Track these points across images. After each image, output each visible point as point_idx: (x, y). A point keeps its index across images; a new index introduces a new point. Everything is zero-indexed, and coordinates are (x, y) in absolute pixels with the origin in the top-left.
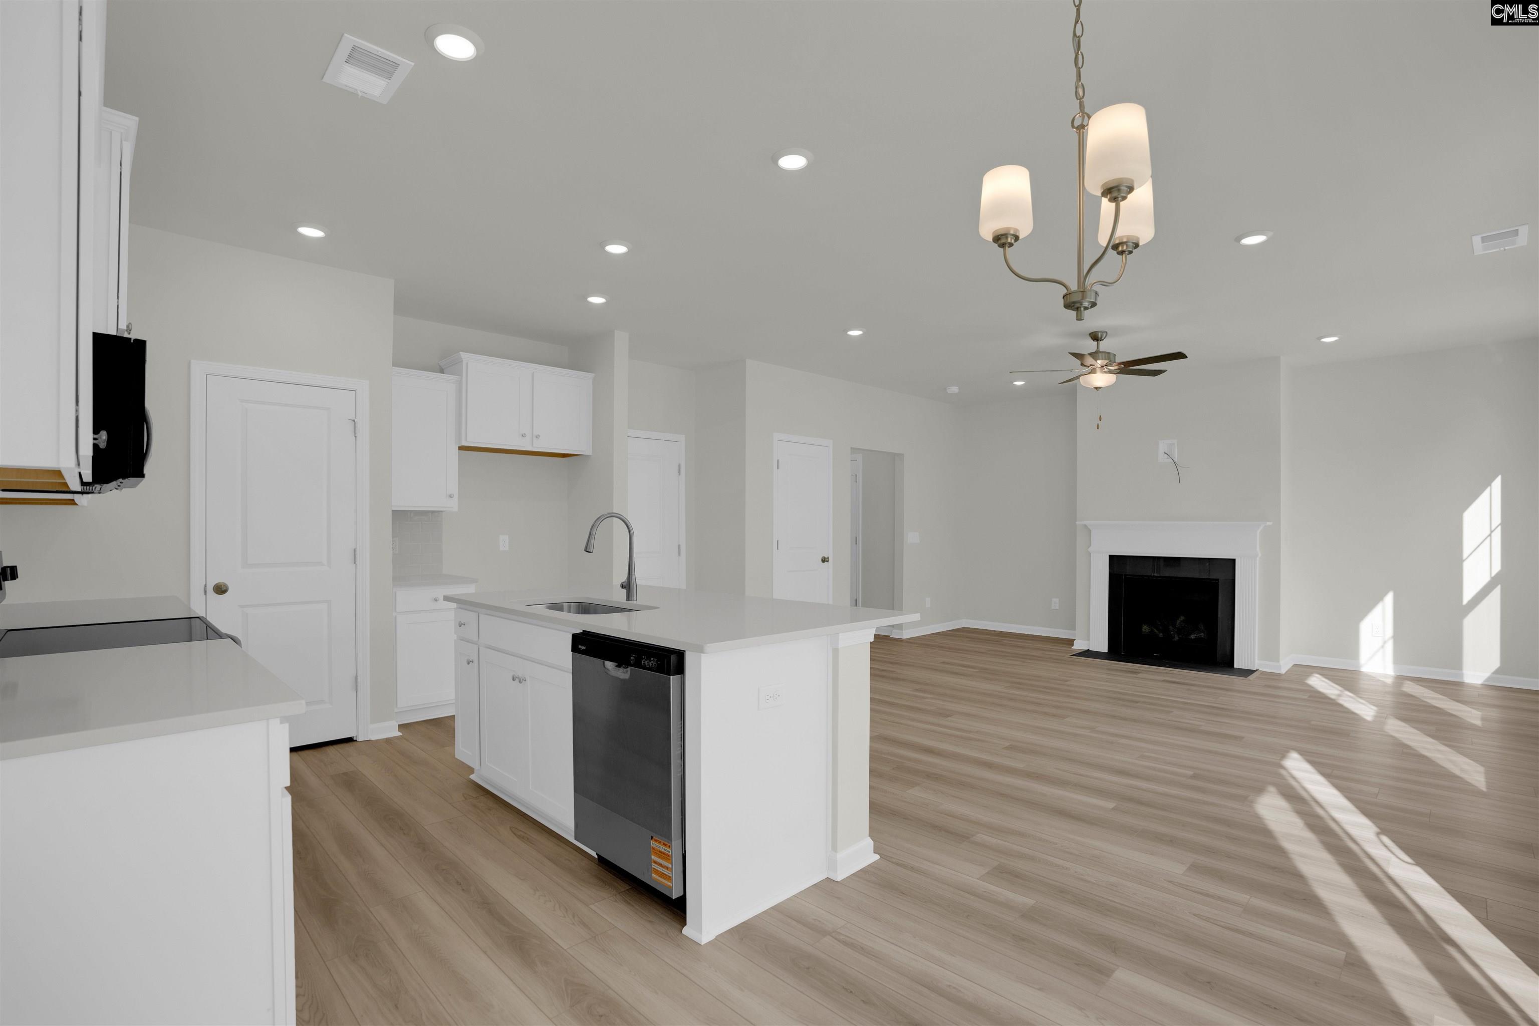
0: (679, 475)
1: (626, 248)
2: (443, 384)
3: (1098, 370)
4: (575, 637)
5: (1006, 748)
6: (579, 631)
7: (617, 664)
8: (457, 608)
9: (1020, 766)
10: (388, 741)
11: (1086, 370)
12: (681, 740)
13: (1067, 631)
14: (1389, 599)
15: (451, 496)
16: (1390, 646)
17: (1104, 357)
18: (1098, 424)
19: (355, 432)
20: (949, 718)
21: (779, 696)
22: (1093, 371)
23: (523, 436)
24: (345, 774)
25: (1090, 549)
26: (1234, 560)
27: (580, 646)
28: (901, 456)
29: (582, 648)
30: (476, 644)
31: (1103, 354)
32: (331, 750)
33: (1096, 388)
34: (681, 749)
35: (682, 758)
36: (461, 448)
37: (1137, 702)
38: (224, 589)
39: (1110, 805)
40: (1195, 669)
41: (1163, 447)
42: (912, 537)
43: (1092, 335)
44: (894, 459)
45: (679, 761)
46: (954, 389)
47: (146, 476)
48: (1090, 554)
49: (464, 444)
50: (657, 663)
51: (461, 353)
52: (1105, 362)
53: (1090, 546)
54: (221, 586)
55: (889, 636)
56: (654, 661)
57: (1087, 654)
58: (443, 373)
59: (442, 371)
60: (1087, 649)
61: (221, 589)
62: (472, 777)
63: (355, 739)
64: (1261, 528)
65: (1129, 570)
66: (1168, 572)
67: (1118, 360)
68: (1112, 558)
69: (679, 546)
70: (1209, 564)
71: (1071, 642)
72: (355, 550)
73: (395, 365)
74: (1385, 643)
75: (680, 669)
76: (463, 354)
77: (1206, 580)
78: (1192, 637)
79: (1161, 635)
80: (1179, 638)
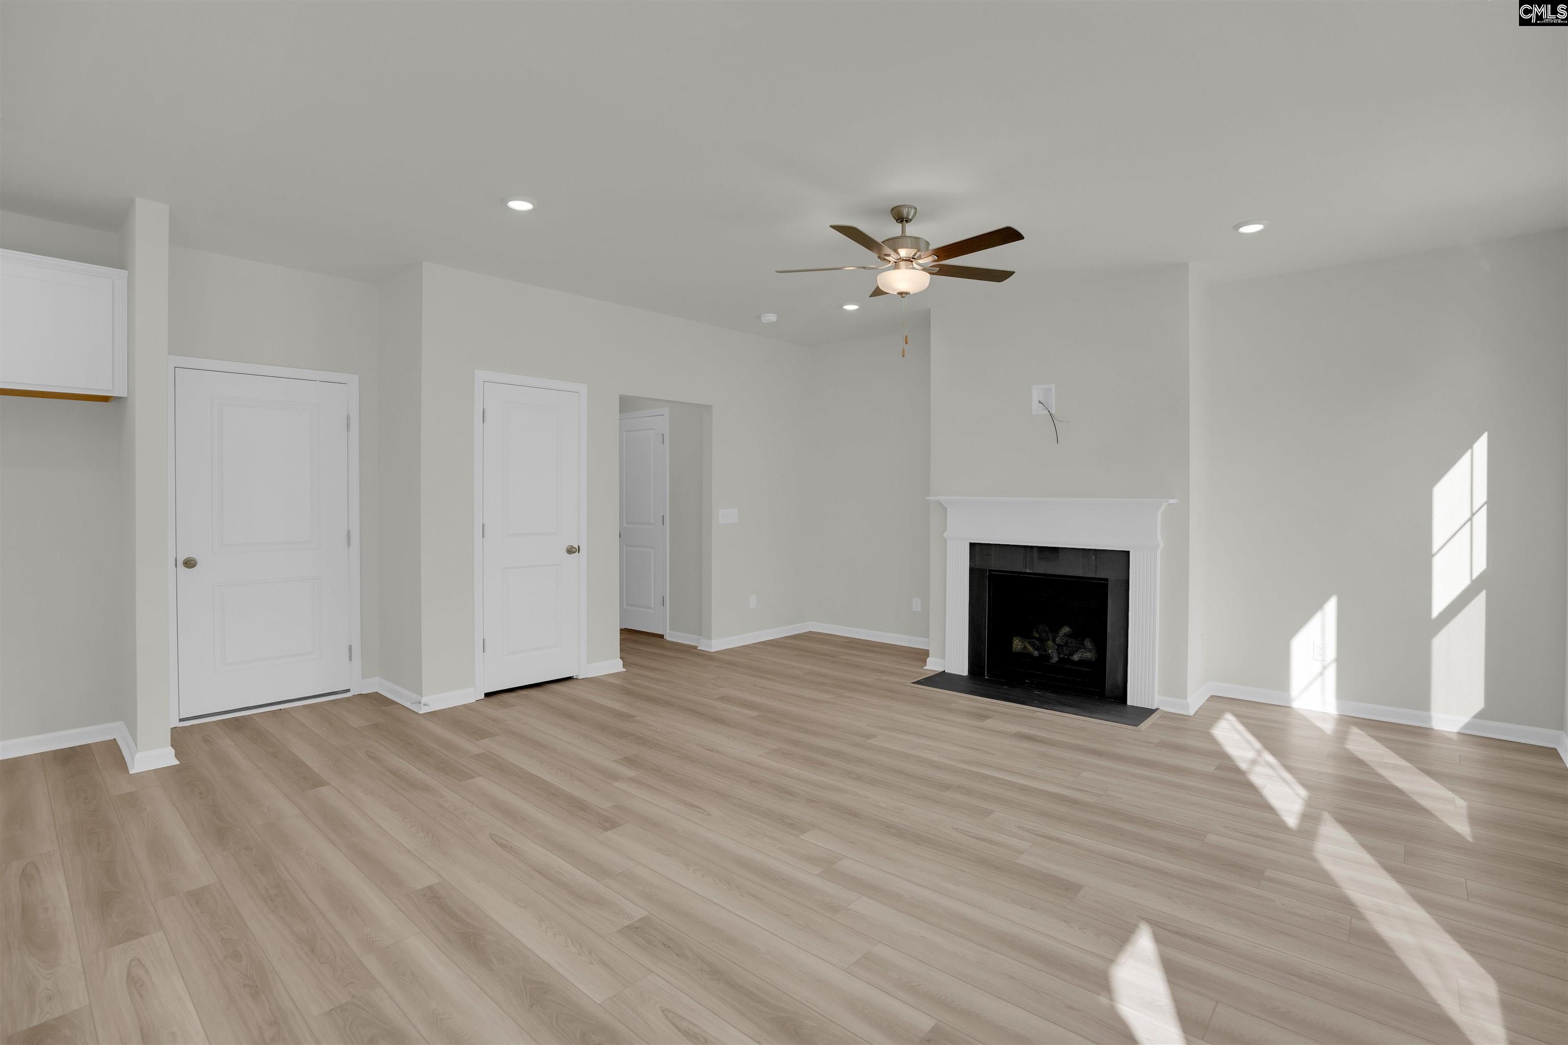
0: (348, 431)
3: (902, 264)
11: (886, 265)
14: (1331, 606)
16: (1331, 674)
17: (911, 244)
22: (895, 267)
25: (946, 535)
26: (1127, 553)
28: (708, 408)
31: (911, 241)
33: (901, 294)
41: (1036, 394)
42: (725, 517)
43: (896, 215)
44: (700, 412)
46: (771, 317)
48: (946, 540)
52: (913, 252)
53: (946, 530)
55: (695, 648)
57: (943, 678)
60: (941, 670)
64: (1163, 508)
65: (996, 564)
66: (1042, 567)
67: (930, 248)
69: (349, 532)
70: (1096, 557)
71: (922, 655)
74: (1324, 668)
77: (1089, 578)
78: (1076, 657)
79: (1036, 653)
80: (1059, 657)
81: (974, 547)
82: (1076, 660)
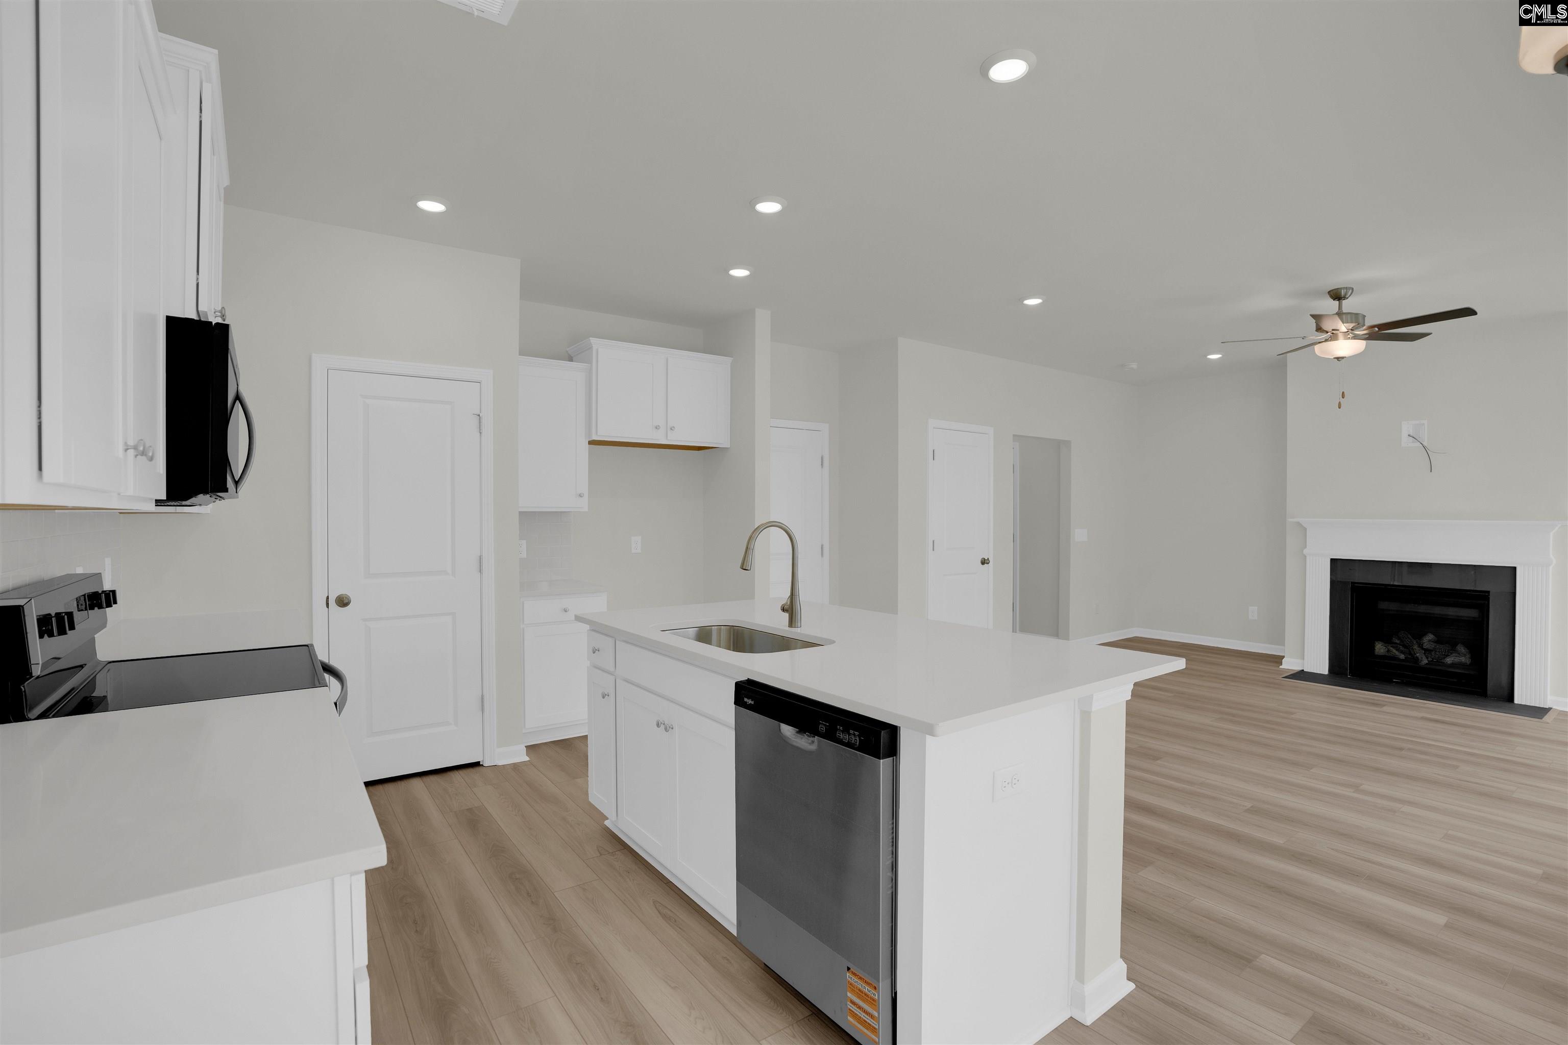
0: (822, 467)
1: (780, 206)
2: (572, 373)
3: (1341, 336)
4: (739, 686)
5: (1248, 811)
6: (743, 678)
7: (797, 730)
8: (590, 630)
9: (1279, 841)
10: (515, 767)
11: (1324, 336)
12: (893, 845)
13: (1273, 646)
15: (580, 496)
17: (1349, 319)
18: (1340, 403)
19: (480, 428)
20: (1159, 762)
21: (1018, 781)
22: (1334, 336)
23: (657, 428)
24: (470, 810)
25: (1305, 551)
26: (1514, 569)
27: (746, 700)
28: (1067, 443)
29: (750, 702)
30: (613, 675)
31: (1349, 316)
32: (457, 776)
33: (1338, 359)
34: (892, 857)
35: (893, 869)
36: (592, 443)
37: (1401, 749)
38: (346, 601)
39: (1439, 918)
40: (1455, 703)
41: (1407, 428)
42: (1079, 535)
43: (1332, 293)
44: (1059, 447)
45: (890, 874)
47: (229, 490)
48: (1306, 556)
49: (595, 438)
50: (860, 739)
51: (591, 338)
52: (1351, 325)
53: (1305, 547)
54: (343, 598)
56: (854, 735)
57: (1302, 675)
58: (572, 361)
59: (571, 359)
60: (1301, 669)
61: (343, 601)
62: (607, 823)
63: (481, 764)
64: (1556, 529)
65: (1360, 577)
66: (1412, 581)
67: (1369, 322)
68: (1334, 562)
69: (822, 546)
70: (1477, 574)
71: (1278, 660)
72: (480, 558)
73: (521, 353)
75: (892, 750)
76: (593, 340)
77: (1471, 590)
78: (1449, 660)
79: (1402, 657)
80: (1428, 661)
81: (1335, 564)
82: (1448, 662)
